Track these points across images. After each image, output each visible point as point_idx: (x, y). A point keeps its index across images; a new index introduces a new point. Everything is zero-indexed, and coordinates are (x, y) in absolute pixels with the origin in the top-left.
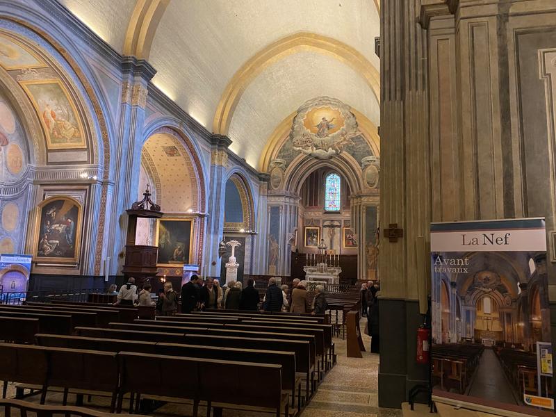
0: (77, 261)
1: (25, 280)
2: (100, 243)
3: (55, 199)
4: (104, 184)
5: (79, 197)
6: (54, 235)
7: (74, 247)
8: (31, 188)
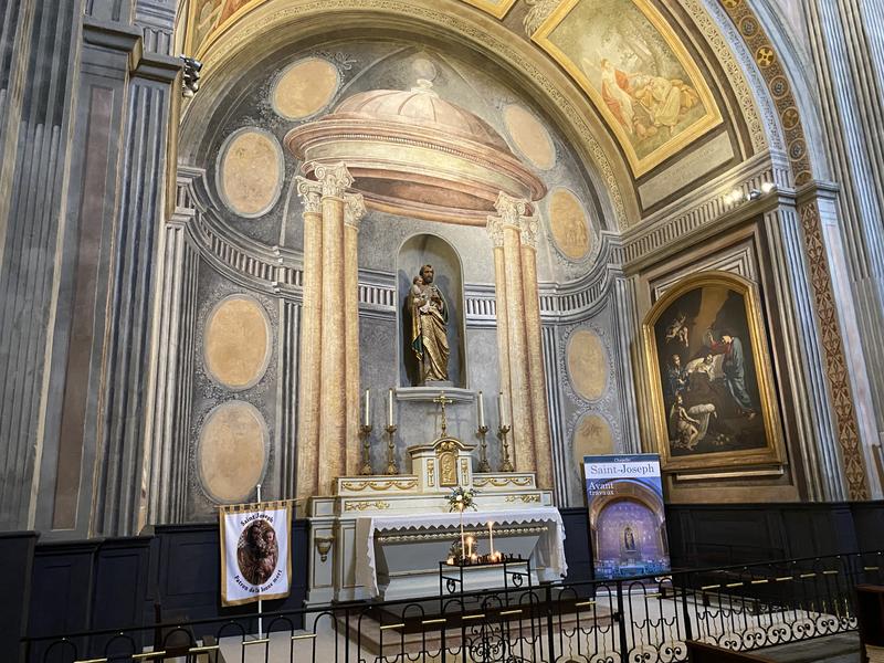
0: (780, 457)
1: (655, 525)
2: (841, 387)
3: (677, 294)
4: (804, 200)
5: (738, 264)
6: (697, 389)
7: (759, 413)
8: (621, 287)
